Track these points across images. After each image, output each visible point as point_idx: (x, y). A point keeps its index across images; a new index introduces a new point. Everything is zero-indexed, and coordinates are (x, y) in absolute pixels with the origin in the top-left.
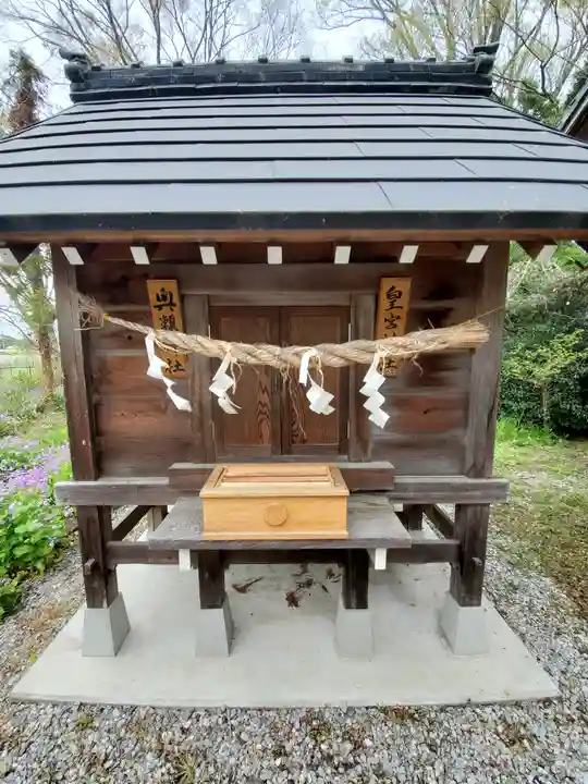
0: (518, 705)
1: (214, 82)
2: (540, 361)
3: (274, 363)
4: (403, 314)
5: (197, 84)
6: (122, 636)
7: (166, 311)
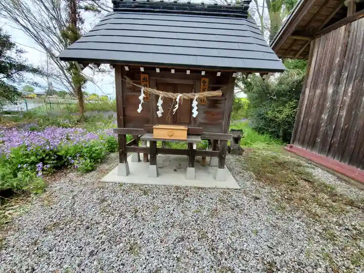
0: (228, 189)
1: (160, 9)
2: (280, 112)
3: (171, 97)
4: (207, 87)
5: (154, 9)
6: (128, 173)
7: (145, 83)
